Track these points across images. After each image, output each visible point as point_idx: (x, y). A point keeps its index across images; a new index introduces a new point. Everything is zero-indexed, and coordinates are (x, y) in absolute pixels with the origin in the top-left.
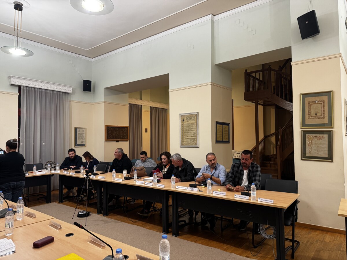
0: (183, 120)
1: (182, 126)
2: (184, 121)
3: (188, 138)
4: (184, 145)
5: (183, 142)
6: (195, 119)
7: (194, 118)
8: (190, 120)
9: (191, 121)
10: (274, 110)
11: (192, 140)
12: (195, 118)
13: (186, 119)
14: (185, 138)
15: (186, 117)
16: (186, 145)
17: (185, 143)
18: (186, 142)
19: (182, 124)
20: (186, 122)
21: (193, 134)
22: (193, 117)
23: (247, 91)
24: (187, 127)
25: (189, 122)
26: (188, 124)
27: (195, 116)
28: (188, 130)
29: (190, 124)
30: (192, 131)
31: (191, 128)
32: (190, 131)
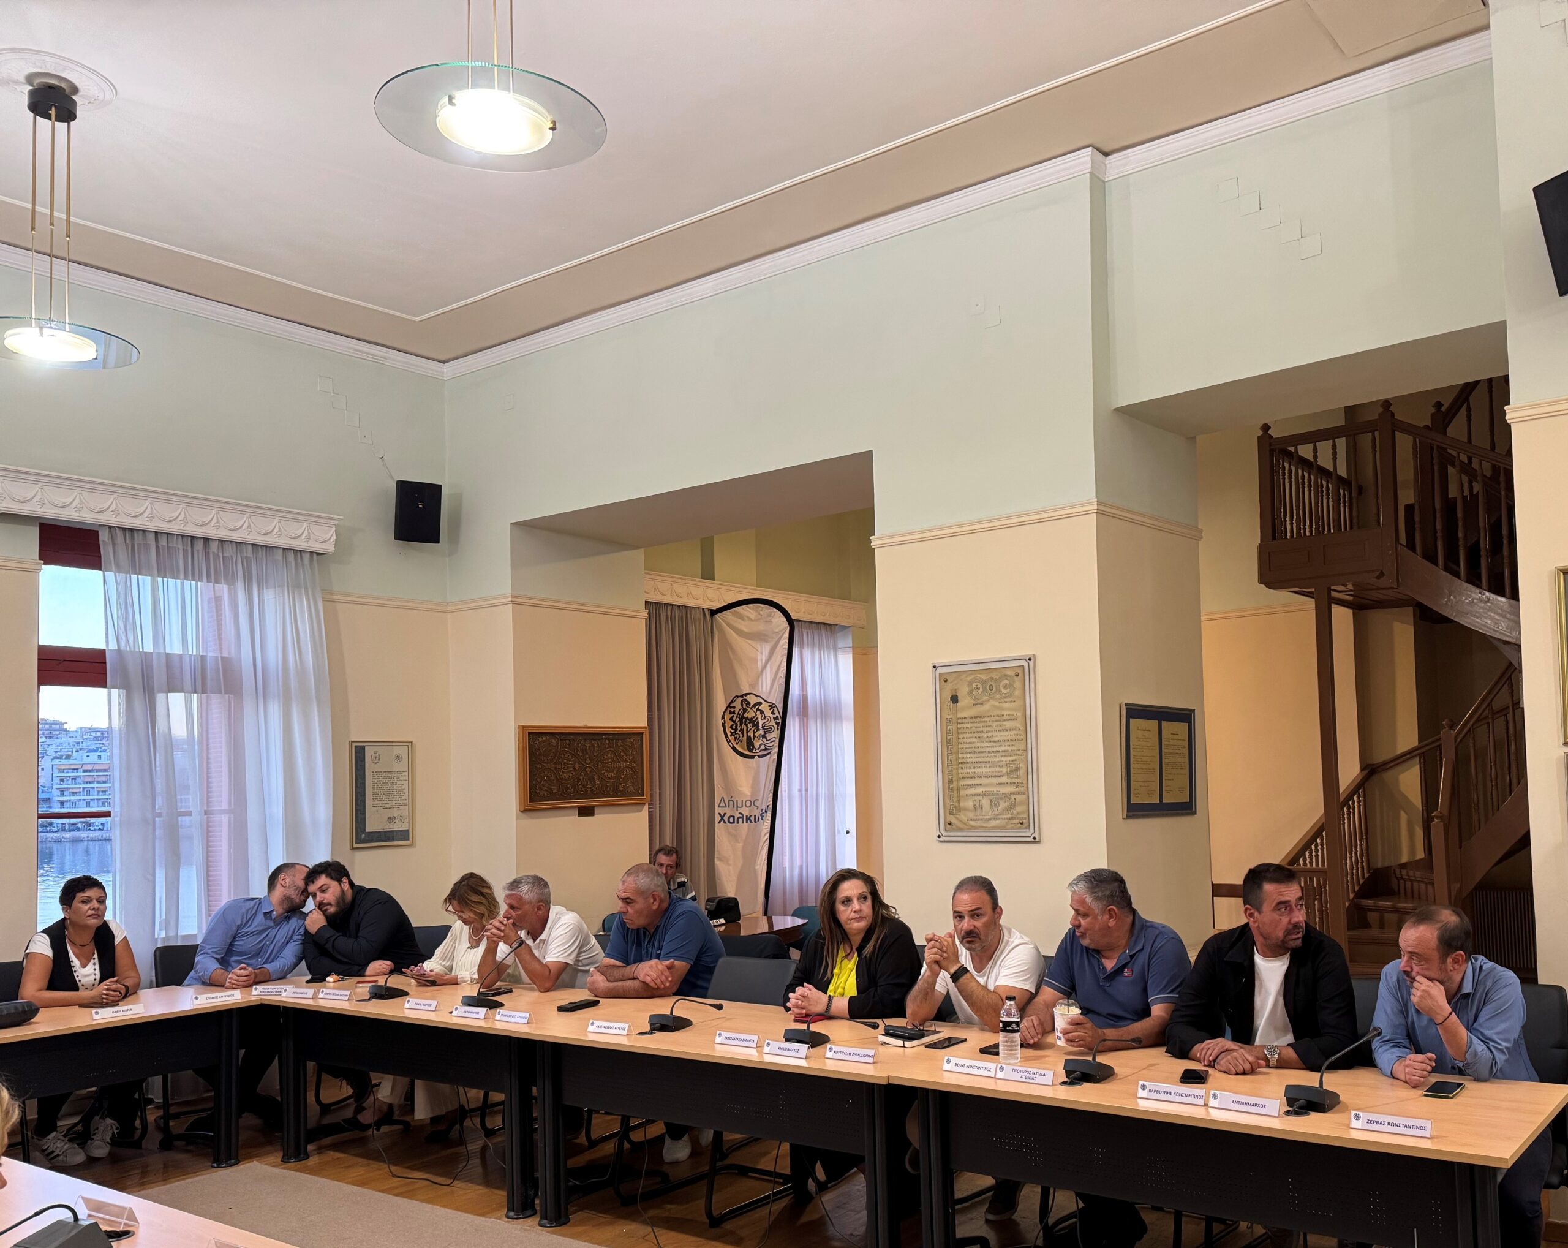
0: (954, 699)
1: (949, 731)
2: (959, 704)
3: (979, 790)
4: (960, 829)
5: (950, 814)
6: (1017, 693)
7: (1011, 686)
8: (991, 697)
9: (992, 702)
10: (1411, 629)
11: (1003, 805)
12: (1018, 684)
13: (970, 693)
14: (964, 793)
15: (970, 683)
16: (972, 828)
17: (963, 817)
18: (971, 815)
19: (945, 717)
20: (967, 710)
21: (1005, 770)
22: (1008, 682)
23: (1274, 538)
24: (976, 735)
25: (986, 707)
26: (978, 720)
27: (1017, 676)
28: (978, 750)
29: (991, 716)
30: (1004, 754)
31: (994, 742)
32: (993, 754)
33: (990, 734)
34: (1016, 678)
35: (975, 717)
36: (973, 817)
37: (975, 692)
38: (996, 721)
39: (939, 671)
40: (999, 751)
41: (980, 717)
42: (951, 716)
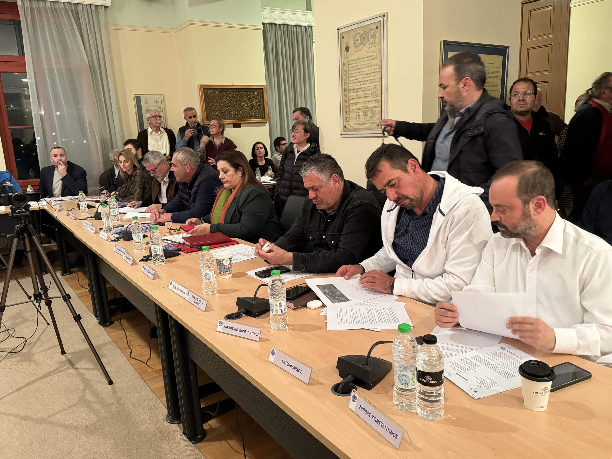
0: (347, 49)
1: (345, 70)
2: (349, 52)
3: (358, 106)
4: (350, 131)
5: (346, 122)
6: (377, 40)
7: (374, 36)
8: (364, 45)
9: (366, 48)
11: (369, 114)
12: (378, 34)
13: (354, 44)
14: (352, 108)
15: (355, 37)
16: (355, 130)
17: (351, 123)
18: (355, 122)
19: (343, 61)
20: (353, 55)
21: (370, 92)
22: (372, 33)
24: (357, 71)
25: (362, 51)
26: (358, 61)
27: (377, 28)
28: (358, 81)
29: (364, 58)
30: (370, 82)
31: (366, 74)
32: (365, 83)
33: (363, 70)
34: (377, 30)
35: (357, 60)
36: (356, 123)
37: (357, 43)
38: (367, 61)
39: (341, 31)
40: (367, 80)
41: (359, 59)
42: (345, 61)
